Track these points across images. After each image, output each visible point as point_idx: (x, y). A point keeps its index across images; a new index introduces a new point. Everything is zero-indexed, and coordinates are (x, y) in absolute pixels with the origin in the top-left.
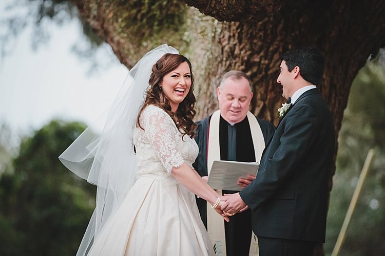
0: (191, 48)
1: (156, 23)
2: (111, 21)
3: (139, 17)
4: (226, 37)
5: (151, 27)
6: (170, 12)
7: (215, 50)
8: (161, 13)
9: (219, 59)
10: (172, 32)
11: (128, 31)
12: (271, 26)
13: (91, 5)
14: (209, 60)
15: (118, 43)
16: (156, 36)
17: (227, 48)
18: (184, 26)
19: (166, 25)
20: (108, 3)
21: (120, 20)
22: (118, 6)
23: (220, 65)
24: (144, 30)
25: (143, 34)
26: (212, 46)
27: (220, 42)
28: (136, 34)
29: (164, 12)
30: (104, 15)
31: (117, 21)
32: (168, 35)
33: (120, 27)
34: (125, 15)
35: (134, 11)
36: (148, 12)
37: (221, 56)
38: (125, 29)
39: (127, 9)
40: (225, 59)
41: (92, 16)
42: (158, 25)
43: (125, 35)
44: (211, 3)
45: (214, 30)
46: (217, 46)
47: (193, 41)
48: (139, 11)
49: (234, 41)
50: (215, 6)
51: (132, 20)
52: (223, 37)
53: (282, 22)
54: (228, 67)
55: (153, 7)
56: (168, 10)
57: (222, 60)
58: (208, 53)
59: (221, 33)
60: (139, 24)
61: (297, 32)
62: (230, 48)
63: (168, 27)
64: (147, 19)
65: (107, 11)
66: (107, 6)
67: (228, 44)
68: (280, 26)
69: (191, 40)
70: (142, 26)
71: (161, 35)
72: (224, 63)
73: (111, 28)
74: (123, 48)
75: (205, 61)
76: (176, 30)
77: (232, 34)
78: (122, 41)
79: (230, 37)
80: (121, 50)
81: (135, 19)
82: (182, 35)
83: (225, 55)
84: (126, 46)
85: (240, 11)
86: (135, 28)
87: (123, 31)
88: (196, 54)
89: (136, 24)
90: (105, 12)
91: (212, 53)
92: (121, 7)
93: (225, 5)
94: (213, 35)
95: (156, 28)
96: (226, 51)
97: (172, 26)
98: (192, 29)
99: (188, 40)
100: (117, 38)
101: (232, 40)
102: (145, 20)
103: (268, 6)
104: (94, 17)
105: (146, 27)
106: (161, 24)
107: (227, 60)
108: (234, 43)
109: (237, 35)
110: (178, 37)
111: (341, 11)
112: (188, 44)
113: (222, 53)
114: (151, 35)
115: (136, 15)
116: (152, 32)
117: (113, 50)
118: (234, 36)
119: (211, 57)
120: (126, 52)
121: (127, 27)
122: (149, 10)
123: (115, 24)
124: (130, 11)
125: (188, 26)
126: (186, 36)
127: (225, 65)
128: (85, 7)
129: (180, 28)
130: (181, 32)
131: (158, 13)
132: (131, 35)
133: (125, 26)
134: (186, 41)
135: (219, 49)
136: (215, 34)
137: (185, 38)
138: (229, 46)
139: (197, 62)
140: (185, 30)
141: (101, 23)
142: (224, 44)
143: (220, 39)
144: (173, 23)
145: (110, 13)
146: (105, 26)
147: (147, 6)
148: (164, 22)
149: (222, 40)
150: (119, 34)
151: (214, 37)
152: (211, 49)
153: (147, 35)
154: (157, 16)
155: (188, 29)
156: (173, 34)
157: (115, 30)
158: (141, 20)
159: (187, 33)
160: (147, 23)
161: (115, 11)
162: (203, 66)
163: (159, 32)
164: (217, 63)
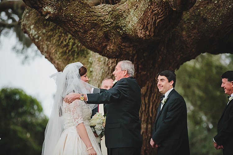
0: (93, 66)
1: (76, 54)
2: (54, 54)
3: (67, 51)
4: (111, 62)
5: (73, 56)
6: (82, 49)
7: (105, 68)
8: (78, 49)
9: (108, 73)
10: (83, 58)
11: (62, 58)
12: (131, 57)
13: (43, 46)
14: (103, 73)
15: (58, 64)
16: (75, 60)
17: (111, 67)
18: (89, 55)
19: (80, 55)
20: (52, 45)
21: (58, 53)
22: (57, 46)
23: (108, 76)
24: (70, 58)
25: (70, 59)
26: (104, 66)
27: (108, 65)
28: (66, 60)
29: (79, 49)
30: (50, 51)
31: (57, 54)
32: (82, 60)
33: (58, 56)
34: (61, 50)
35: (65, 49)
36: (71, 49)
37: (108, 71)
38: (61, 57)
39: (61, 48)
40: (110, 72)
41: (44, 51)
42: (77, 55)
43: (61, 60)
44: (105, 51)
45: (105, 59)
46: (106, 66)
47: (93, 62)
48: (67, 49)
49: (114, 64)
50: (106, 52)
51: (64, 53)
52: (109, 62)
53: (136, 55)
54: (112, 76)
55: (74, 47)
56: (81, 48)
57: (109, 73)
58: (102, 70)
59: (108, 60)
60: (68, 55)
61: (143, 60)
62: (113, 67)
63: (82, 56)
64: (71, 52)
65: (52, 49)
66: (51, 46)
67: (112, 65)
68: (135, 57)
69: (92, 62)
70: (69, 56)
71: (78, 59)
72: (110, 74)
73: (54, 57)
74: (60, 66)
75: (101, 73)
76: (85, 57)
77: (113, 61)
78: (59, 63)
79: (112, 63)
80: (59, 67)
81: (66, 52)
82: (88, 59)
83: (110, 70)
84: (61, 65)
85: (118, 54)
86: (65, 57)
87: (60, 58)
88: (95, 68)
89: (66, 55)
90: (50, 49)
91: (104, 70)
92: (58, 47)
93: (111, 52)
94: (104, 61)
95: (75, 56)
96: (111, 69)
97: (83, 55)
98: (93, 56)
99: (91, 62)
100: (57, 62)
101: (113, 64)
102: (70, 53)
103: (130, 51)
104: (46, 52)
105: (71, 56)
106: (78, 54)
107: (111, 73)
108: (115, 65)
109: (115, 62)
110: (86, 61)
111: (162, 50)
112: (91, 63)
113: (109, 70)
114: (73, 60)
115: (66, 51)
116: (74, 58)
117: (55, 67)
118: (114, 62)
119: (104, 71)
120: (62, 68)
121: (62, 56)
122: (72, 48)
123: (56, 55)
124: (63, 49)
125: (91, 55)
126: (90, 60)
127: (111, 75)
128: (41, 47)
129: (87, 56)
130: (88, 58)
131: (76, 49)
132: (63, 60)
133: (61, 56)
134: (90, 62)
135: (107, 68)
136: (105, 61)
137: (89, 61)
138: (112, 66)
139: (96, 72)
140: (90, 57)
141: (49, 54)
142: (110, 65)
143: (108, 63)
144: (83, 54)
145: (53, 49)
146: (51, 56)
147: (71, 46)
148: (80, 53)
149: (109, 64)
150: (58, 60)
151: (105, 62)
152: (103, 68)
153: (71, 60)
154: (76, 51)
155: (91, 56)
156: (84, 59)
157: (56, 58)
158: (69, 53)
159: (90, 59)
160: (71, 54)
161: (56, 49)
162: (100, 76)
163: (77, 58)
164: (106, 74)
